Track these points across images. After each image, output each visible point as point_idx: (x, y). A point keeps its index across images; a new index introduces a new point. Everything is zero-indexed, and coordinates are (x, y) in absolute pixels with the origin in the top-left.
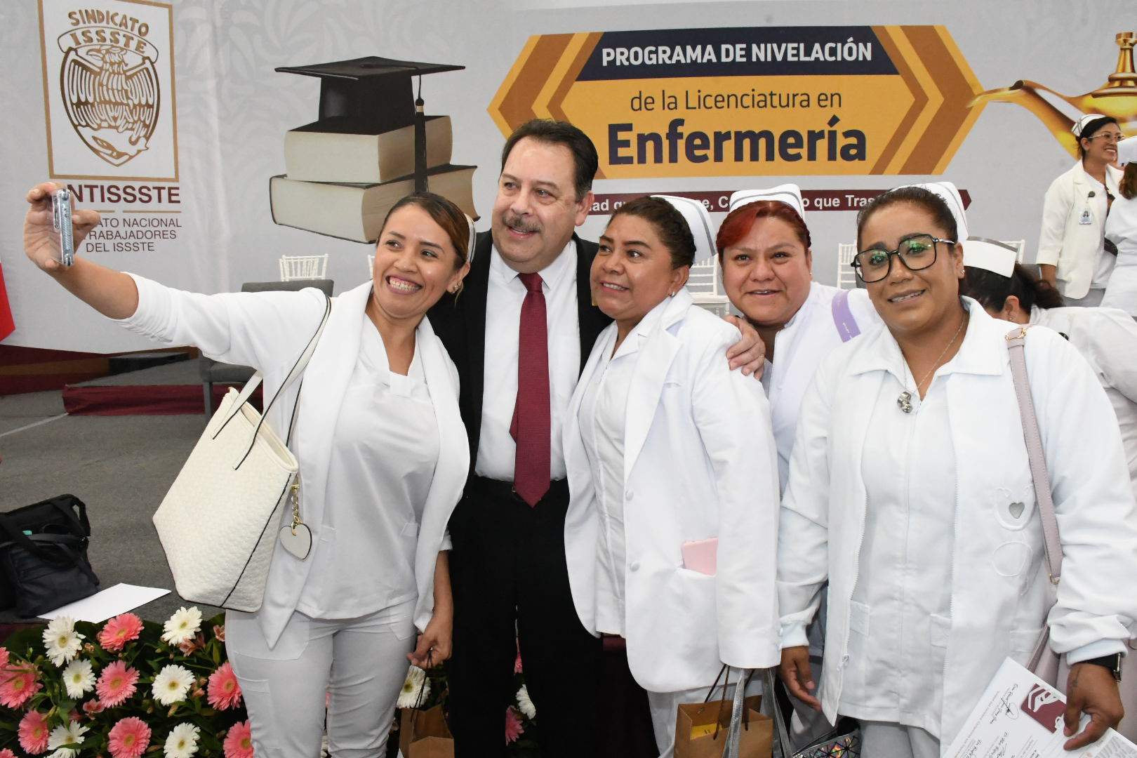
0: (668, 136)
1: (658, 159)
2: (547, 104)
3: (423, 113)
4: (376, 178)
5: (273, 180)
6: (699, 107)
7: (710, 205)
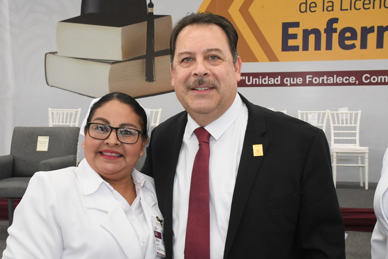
0: (326, 31)
1: (318, 47)
2: (239, 8)
3: (152, 13)
4: (119, 57)
5: (48, 55)
6: (351, 9)
7: (356, 81)
